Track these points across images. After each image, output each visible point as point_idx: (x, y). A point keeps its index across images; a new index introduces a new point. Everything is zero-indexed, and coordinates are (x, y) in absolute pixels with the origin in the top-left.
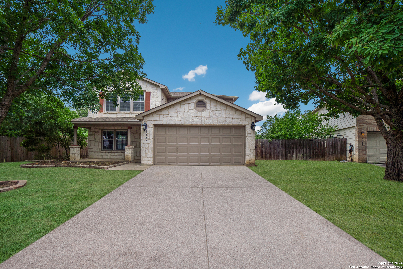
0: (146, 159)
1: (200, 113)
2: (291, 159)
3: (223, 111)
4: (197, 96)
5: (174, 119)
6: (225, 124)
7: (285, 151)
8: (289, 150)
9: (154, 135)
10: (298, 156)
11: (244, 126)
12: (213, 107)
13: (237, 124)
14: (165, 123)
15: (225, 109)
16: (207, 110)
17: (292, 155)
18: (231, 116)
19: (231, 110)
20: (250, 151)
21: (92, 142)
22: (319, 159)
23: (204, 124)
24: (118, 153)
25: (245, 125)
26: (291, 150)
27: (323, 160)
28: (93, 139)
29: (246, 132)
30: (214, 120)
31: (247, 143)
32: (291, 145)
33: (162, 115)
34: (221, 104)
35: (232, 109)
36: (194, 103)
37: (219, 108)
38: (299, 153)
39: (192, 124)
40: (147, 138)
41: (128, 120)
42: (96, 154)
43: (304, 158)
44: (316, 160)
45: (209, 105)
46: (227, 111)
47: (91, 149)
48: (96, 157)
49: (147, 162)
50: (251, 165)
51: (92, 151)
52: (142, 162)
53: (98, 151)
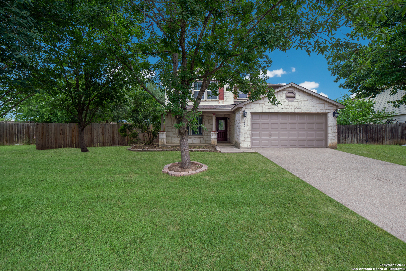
0: (245, 142)
1: (290, 103)
3: (309, 101)
4: (288, 88)
5: (269, 108)
6: (311, 112)
9: (251, 122)
11: (326, 114)
12: (301, 97)
13: (321, 112)
14: (261, 111)
15: (311, 99)
16: (296, 100)
18: (316, 105)
19: (316, 100)
20: (332, 135)
21: (169, 128)
22: (376, 143)
23: (294, 112)
24: (195, 138)
25: (328, 113)
27: (381, 143)
28: (170, 125)
29: (329, 119)
30: (302, 108)
31: (329, 129)
33: (258, 104)
34: (308, 94)
35: (317, 99)
36: (285, 94)
37: (306, 98)
38: (354, 137)
39: (284, 112)
40: (246, 124)
42: (173, 139)
43: (360, 141)
44: (373, 144)
45: (298, 96)
46: (312, 101)
47: (168, 135)
48: (173, 142)
49: (245, 146)
50: (333, 147)
51: (169, 136)
52: (241, 145)
53: (175, 136)
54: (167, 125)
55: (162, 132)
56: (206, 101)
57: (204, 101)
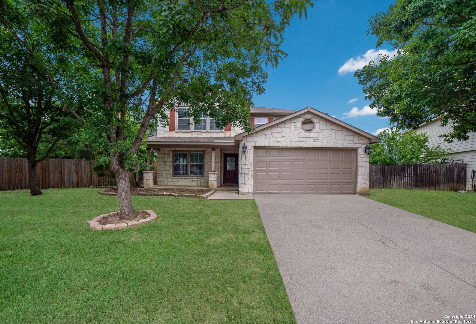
0: (245, 186)
1: (307, 134)
2: (390, 188)
3: (333, 132)
4: (304, 114)
5: (278, 140)
6: (335, 147)
7: (384, 178)
8: (389, 177)
9: (254, 159)
10: (400, 184)
11: (355, 150)
12: (322, 127)
13: (349, 147)
14: (267, 145)
15: (336, 129)
16: (315, 131)
17: (393, 182)
18: (342, 137)
19: (342, 131)
20: (363, 178)
21: (161, 166)
22: (428, 188)
23: (312, 146)
24: (193, 180)
25: (358, 148)
26: (391, 176)
27: (433, 189)
28: (163, 163)
29: (359, 156)
30: (324, 141)
31: (359, 169)
32: (391, 171)
33: (264, 136)
34: (331, 123)
35: (344, 129)
36: (300, 122)
37: (329, 128)
38: (402, 181)
39: (299, 146)
40: (247, 162)
41: (215, 141)
42: (166, 180)
43: (407, 186)
44: (423, 189)
45: (318, 125)
46: (337, 132)
47: (160, 175)
48: (166, 184)
49: (246, 190)
50: (364, 194)
51: (162, 176)
52: (240, 190)
53: (169, 176)
54: (159, 163)
55: (147, 171)
56: (208, 132)
57: (206, 132)
